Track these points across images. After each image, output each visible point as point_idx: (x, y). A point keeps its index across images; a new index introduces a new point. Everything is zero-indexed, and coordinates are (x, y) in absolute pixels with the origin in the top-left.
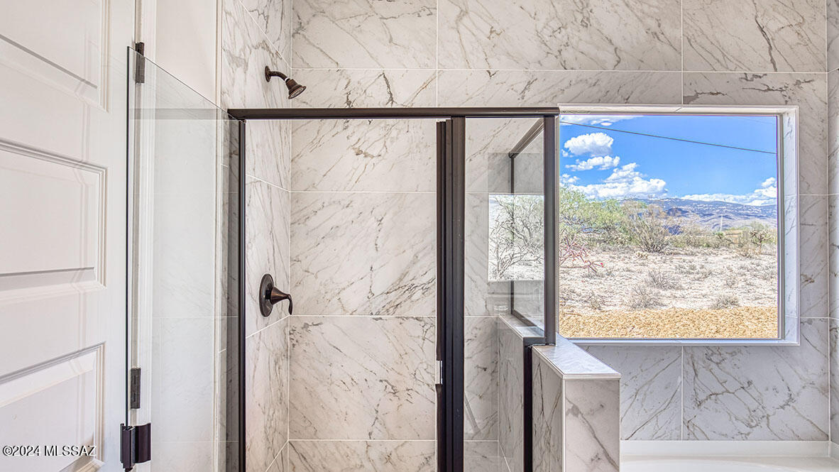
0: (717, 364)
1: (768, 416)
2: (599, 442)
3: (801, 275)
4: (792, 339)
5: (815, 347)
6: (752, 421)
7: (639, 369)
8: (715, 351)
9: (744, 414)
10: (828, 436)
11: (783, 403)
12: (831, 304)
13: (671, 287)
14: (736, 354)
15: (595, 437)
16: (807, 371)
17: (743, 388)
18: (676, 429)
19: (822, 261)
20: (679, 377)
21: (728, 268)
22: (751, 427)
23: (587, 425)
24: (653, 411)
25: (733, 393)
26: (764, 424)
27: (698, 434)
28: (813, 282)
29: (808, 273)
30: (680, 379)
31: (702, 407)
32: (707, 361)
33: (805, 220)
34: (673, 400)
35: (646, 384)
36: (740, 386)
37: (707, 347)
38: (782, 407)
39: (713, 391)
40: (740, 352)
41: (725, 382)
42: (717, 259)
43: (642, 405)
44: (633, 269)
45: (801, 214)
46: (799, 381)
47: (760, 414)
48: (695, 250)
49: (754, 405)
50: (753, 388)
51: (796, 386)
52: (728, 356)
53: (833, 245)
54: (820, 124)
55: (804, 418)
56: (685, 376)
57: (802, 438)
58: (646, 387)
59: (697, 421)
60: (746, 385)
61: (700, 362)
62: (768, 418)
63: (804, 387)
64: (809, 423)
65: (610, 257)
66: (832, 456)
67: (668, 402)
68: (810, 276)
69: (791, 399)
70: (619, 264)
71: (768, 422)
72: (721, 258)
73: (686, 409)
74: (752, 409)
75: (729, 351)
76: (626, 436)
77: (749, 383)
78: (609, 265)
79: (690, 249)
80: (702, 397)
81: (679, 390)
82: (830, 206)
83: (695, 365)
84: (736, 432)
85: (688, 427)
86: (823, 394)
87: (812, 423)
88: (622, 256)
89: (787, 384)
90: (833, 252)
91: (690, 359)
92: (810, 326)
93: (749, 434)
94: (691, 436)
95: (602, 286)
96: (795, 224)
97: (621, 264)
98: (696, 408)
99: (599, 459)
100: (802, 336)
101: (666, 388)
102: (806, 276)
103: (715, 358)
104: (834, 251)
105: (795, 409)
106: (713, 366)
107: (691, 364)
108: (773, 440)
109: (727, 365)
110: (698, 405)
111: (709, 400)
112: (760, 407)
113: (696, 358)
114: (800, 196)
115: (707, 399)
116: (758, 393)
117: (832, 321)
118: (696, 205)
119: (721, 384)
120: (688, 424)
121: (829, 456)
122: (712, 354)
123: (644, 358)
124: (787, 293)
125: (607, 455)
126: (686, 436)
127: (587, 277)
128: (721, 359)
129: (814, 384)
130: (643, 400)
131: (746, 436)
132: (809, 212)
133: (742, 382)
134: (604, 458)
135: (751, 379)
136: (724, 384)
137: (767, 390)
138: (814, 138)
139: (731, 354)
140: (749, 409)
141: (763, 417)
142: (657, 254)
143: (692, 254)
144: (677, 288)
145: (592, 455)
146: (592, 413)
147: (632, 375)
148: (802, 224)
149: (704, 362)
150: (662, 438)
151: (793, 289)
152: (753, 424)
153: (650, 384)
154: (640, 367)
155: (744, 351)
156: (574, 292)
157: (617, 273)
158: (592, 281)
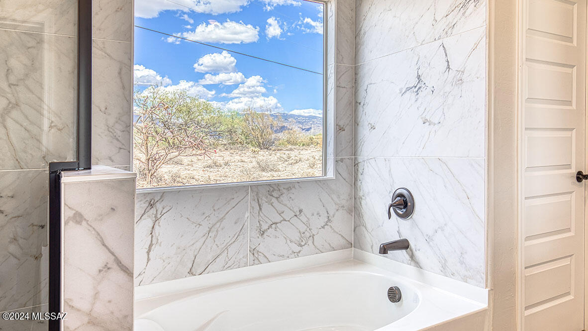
0: (277, 198)
1: (314, 235)
2: (109, 250)
3: (337, 125)
4: (331, 174)
5: (345, 179)
6: (302, 241)
7: (212, 209)
8: (276, 188)
9: (296, 236)
10: (352, 244)
11: (323, 224)
12: (355, 146)
13: (272, 170)
14: (291, 189)
15: (104, 245)
16: (340, 198)
17: (296, 216)
18: (243, 258)
19: (350, 115)
20: (247, 212)
21: (313, 157)
22: (301, 246)
23: (93, 232)
24: (225, 244)
25: (289, 221)
26: (310, 242)
27: (261, 258)
28: (344, 130)
29: (341, 123)
30: (247, 214)
31: (265, 235)
32: (269, 196)
33: (340, 83)
34: (241, 233)
35: (217, 222)
36: (294, 214)
37: (269, 185)
38: (323, 227)
39: (274, 221)
40: (294, 187)
41: (283, 213)
42: (307, 152)
43: (215, 241)
44: (246, 161)
45: (338, 79)
46: (334, 205)
47: (308, 234)
48: (293, 147)
49: (303, 228)
50: (303, 215)
51: (332, 209)
52: (285, 191)
53: (357, 102)
54: (350, 12)
55: (337, 233)
56: (251, 211)
57: (336, 249)
58: (218, 224)
59: (261, 248)
60: (298, 213)
61: (264, 198)
62: (313, 238)
63: (337, 210)
64: (340, 236)
65: (230, 153)
66: (354, 258)
67: (237, 234)
68: (342, 126)
69: (329, 220)
70: (236, 157)
71: (313, 240)
72: (310, 151)
73: (252, 239)
74: (302, 231)
75: (286, 187)
76: (199, 271)
77: (301, 211)
78: (227, 158)
79: (290, 146)
80: (265, 227)
81: (246, 224)
82: (355, 74)
83: (260, 201)
84: (291, 252)
85: (253, 254)
86: (349, 213)
87: (342, 236)
88: (240, 152)
89: (326, 209)
90: (357, 108)
91: (256, 197)
92: (342, 163)
93: (299, 252)
94: (256, 261)
95: (219, 173)
96: (333, 86)
97: (238, 158)
98: (260, 237)
99: (108, 268)
100: (337, 172)
101: (236, 223)
102: (340, 126)
103: (275, 194)
104: (357, 106)
105: (331, 227)
106: (274, 200)
107: (256, 200)
108: (317, 254)
109: (284, 199)
110: (262, 235)
111: (270, 229)
112: (308, 229)
113: (260, 195)
114: (337, 65)
115: (269, 229)
116: (306, 218)
117: (356, 159)
118: (297, 118)
119: (280, 214)
120: (253, 251)
121: (352, 259)
122: (273, 191)
123: (217, 199)
124: (328, 141)
125: (118, 262)
126: (252, 262)
127: (207, 167)
128: (280, 194)
129: (344, 207)
130: (216, 236)
131: (297, 254)
132: (342, 77)
133: (295, 211)
134: (115, 266)
135: (301, 208)
136: (282, 214)
137: (313, 215)
138: (346, 21)
139: (288, 189)
140: (300, 232)
141: (310, 236)
142: (266, 150)
143: (291, 150)
144: (276, 171)
145: (100, 265)
146: (101, 218)
147: (206, 215)
148: (338, 87)
149: (267, 197)
150: (231, 267)
151: (331, 137)
152: (303, 244)
153: (222, 221)
154: (213, 207)
155: (297, 186)
156: (193, 178)
157: (233, 164)
158: (212, 170)
